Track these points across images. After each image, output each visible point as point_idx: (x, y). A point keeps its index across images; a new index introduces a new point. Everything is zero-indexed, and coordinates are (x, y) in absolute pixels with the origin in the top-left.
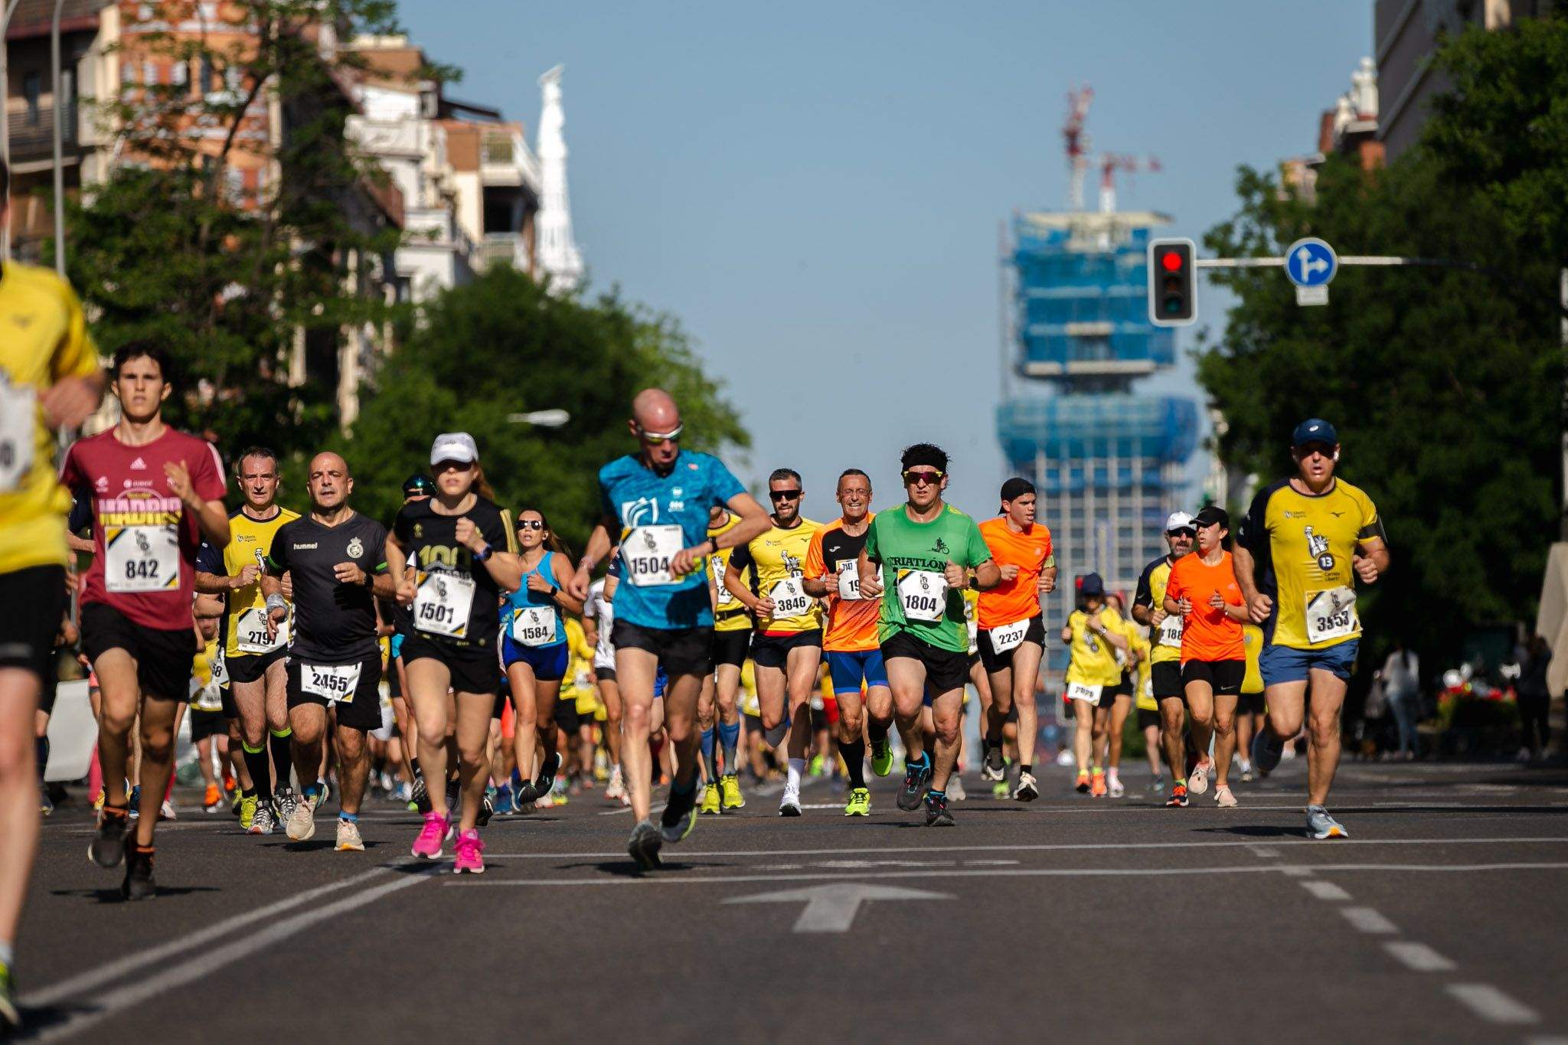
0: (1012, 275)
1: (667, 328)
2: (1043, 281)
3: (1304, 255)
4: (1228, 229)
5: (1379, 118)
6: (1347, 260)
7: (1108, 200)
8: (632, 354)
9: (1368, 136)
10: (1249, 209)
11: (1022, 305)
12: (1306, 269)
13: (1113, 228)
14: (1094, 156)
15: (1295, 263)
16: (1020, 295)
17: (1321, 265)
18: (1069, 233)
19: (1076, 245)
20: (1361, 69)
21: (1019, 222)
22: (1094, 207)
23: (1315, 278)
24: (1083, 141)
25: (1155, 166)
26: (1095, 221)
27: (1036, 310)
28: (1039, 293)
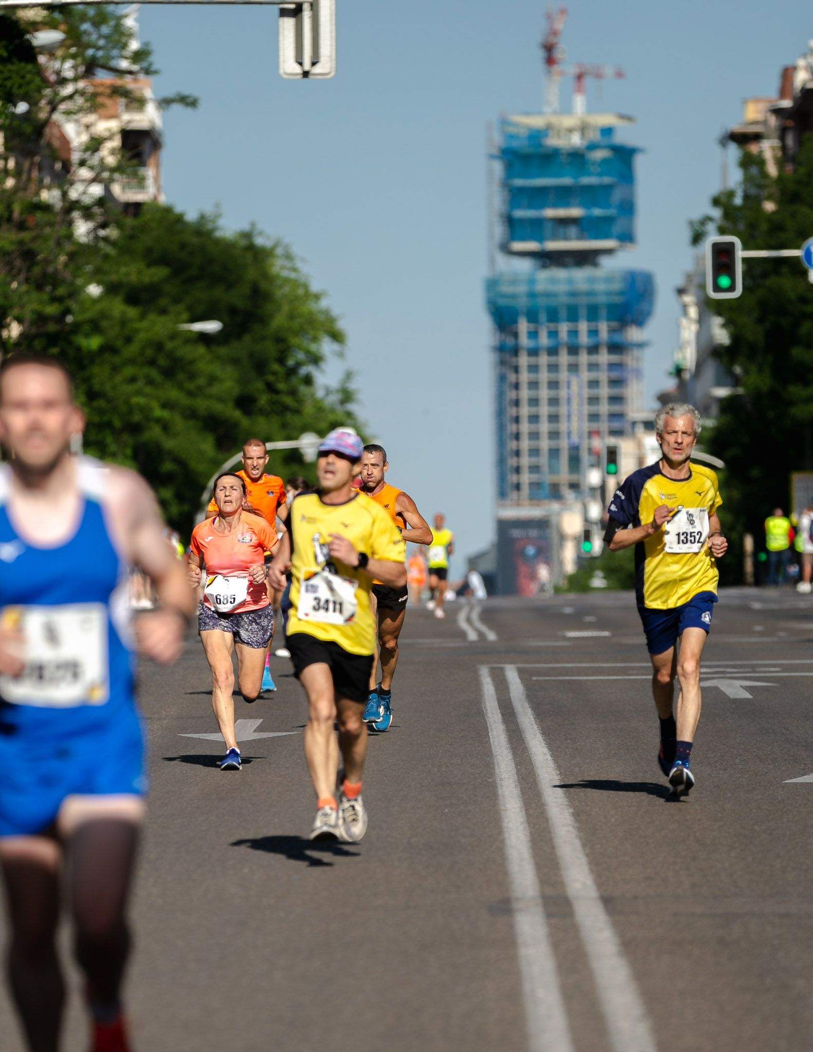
0: (498, 167)
1: (279, 251)
2: (525, 172)
7: (579, 103)
11: (507, 193)
13: (583, 129)
14: (568, 67)
15: (808, 255)
16: (506, 185)
18: (547, 131)
19: (553, 142)
21: (504, 122)
22: (566, 109)
24: (558, 54)
25: (620, 75)
26: (569, 122)
27: (518, 197)
28: (519, 182)
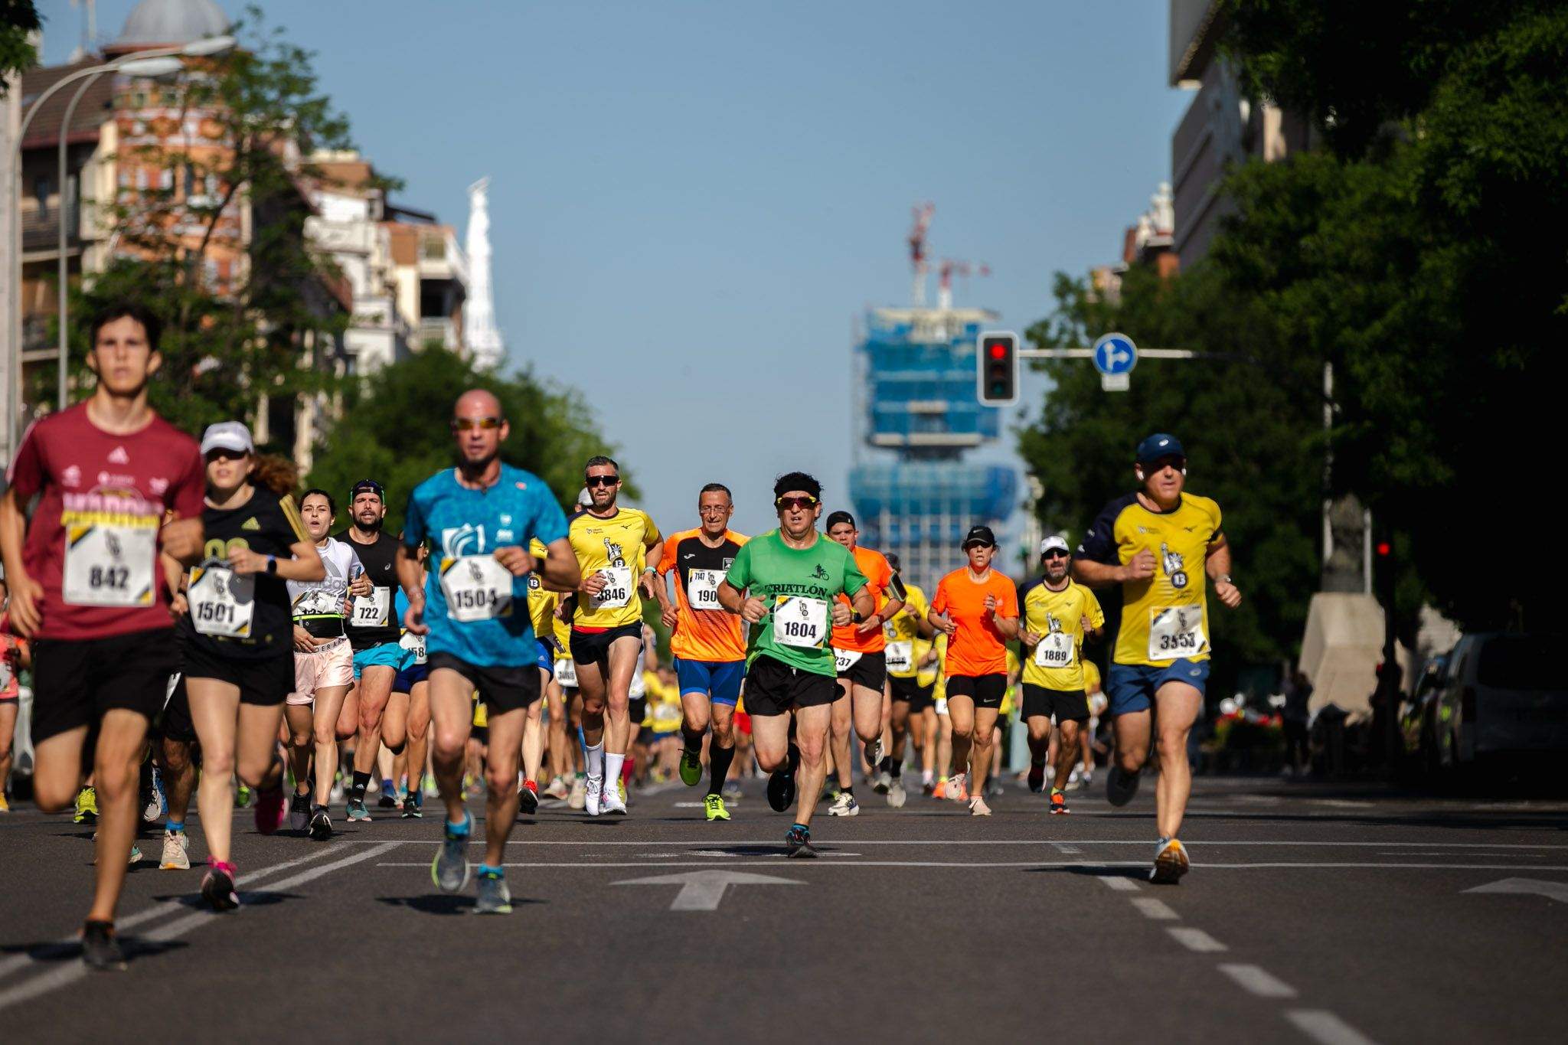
0: (863, 361)
1: (573, 400)
2: (890, 366)
3: (1109, 348)
4: (1045, 325)
5: (1174, 234)
6: (1146, 353)
7: (945, 298)
8: (542, 420)
9: (1164, 249)
10: (1064, 309)
11: (872, 386)
12: (1111, 360)
13: (949, 323)
14: (934, 262)
15: (1102, 355)
16: (870, 377)
17: (1123, 357)
18: (912, 326)
19: (918, 337)
20: (1158, 192)
21: (870, 317)
22: (933, 304)
23: (1118, 367)
24: (926, 249)
25: (985, 271)
26: (935, 316)
27: (884, 391)
28: (886, 376)
